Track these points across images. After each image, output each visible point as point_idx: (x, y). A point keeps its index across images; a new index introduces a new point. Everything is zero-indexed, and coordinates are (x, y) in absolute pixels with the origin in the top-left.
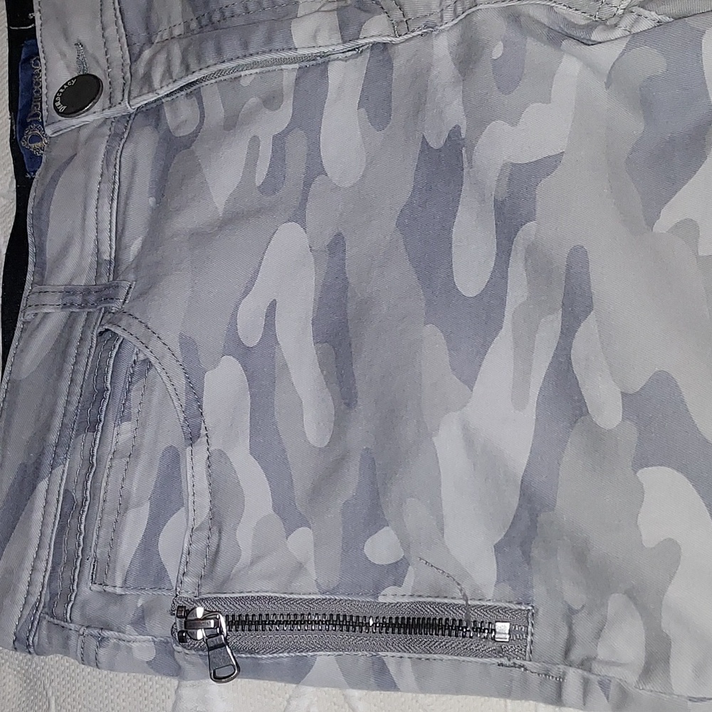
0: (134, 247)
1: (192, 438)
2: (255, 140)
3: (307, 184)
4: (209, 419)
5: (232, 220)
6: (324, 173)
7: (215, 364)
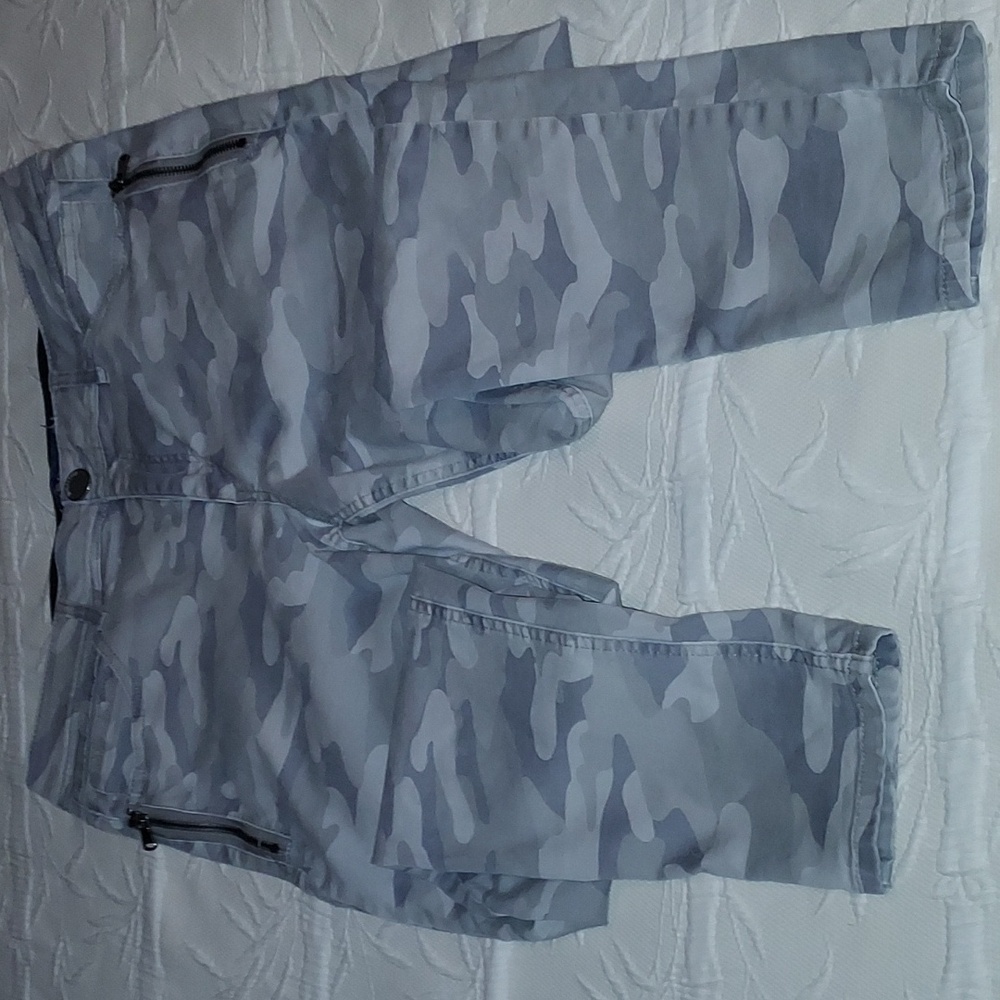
0: (112, 587)
1: (137, 716)
2: (167, 544)
3: (197, 574)
4: (144, 706)
5: (157, 590)
6: (205, 569)
7: (148, 675)
